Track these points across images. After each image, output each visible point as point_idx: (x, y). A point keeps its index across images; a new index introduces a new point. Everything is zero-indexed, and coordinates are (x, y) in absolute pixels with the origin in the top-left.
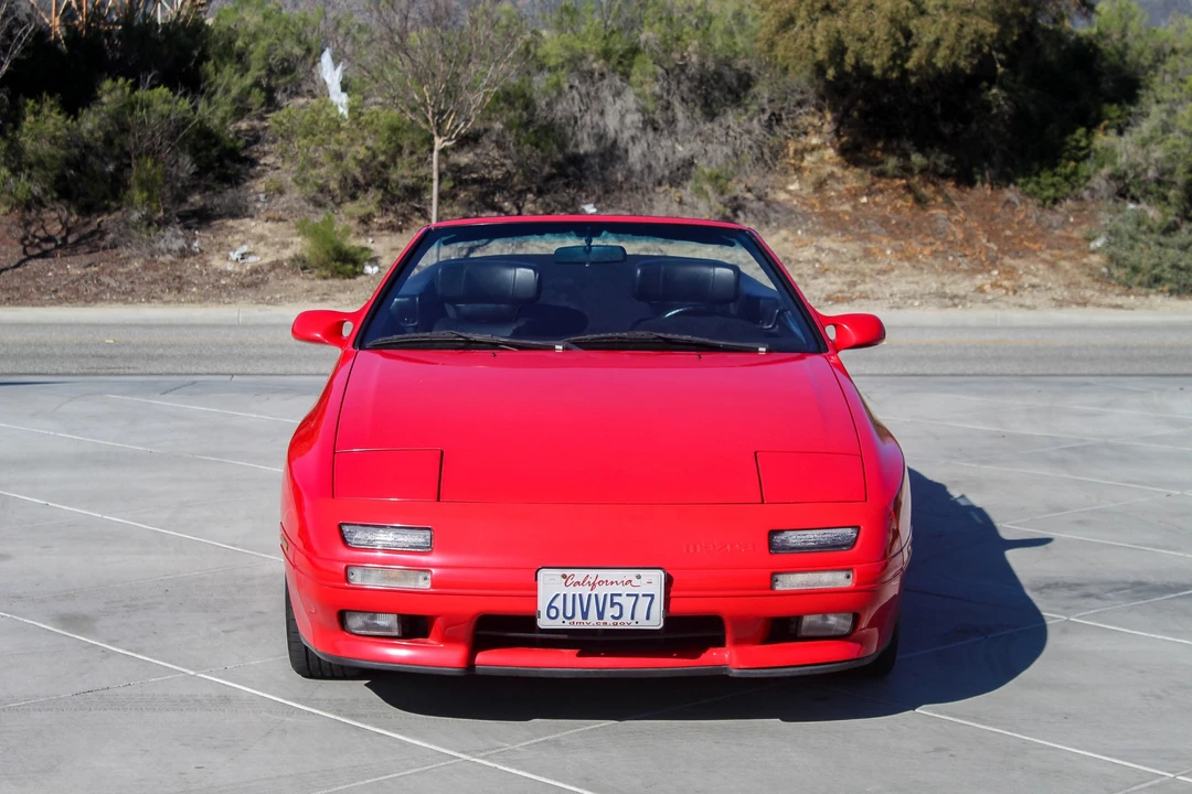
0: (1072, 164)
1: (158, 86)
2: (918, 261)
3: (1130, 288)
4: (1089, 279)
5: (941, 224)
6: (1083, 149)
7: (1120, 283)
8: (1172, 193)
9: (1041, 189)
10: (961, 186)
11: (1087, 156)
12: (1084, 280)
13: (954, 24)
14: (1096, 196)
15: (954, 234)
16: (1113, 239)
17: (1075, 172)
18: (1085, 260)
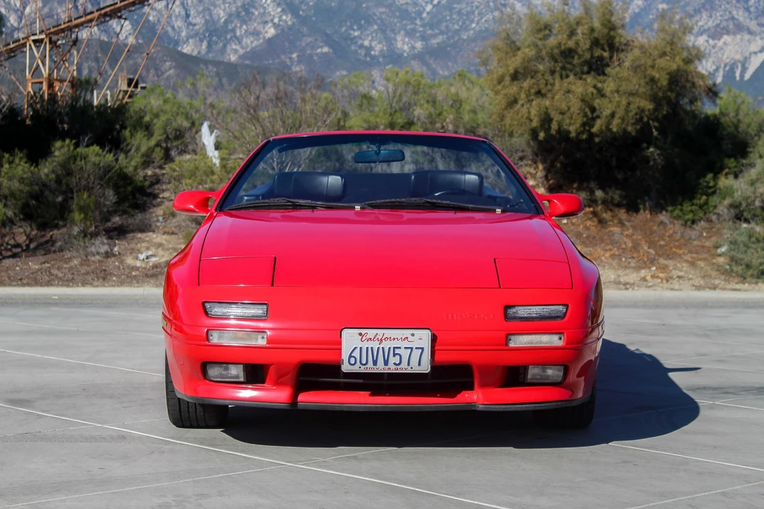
0: (704, 197)
1: (92, 144)
2: (602, 261)
3: (745, 278)
4: (717, 273)
5: (617, 237)
6: (711, 187)
7: (738, 275)
9: (684, 214)
10: (630, 213)
11: (714, 193)
12: (714, 273)
13: (624, 102)
14: (721, 219)
15: (625, 243)
16: (733, 247)
17: (706, 203)
18: (714, 261)
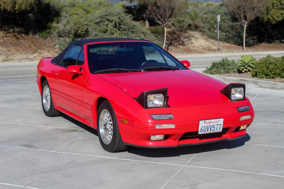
0: (49, 30)
2: (20, 52)
5: (23, 43)
6: (50, 27)
8: (71, 35)
9: (43, 35)
10: (26, 35)
11: (51, 28)
14: (54, 36)
15: (26, 45)
16: (60, 45)
17: (49, 32)
18: (55, 50)
